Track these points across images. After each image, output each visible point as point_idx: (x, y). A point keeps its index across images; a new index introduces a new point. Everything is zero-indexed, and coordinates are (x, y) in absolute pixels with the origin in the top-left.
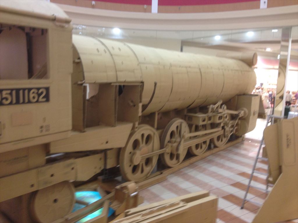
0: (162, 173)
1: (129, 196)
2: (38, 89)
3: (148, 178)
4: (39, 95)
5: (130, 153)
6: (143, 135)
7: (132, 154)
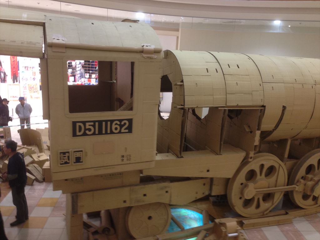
0: (287, 213)
1: (227, 235)
2: (120, 121)
3: (264, 216)
4: (121, 126)
5: (242, 184)
6: (262, 166)
7: (244, 186)
